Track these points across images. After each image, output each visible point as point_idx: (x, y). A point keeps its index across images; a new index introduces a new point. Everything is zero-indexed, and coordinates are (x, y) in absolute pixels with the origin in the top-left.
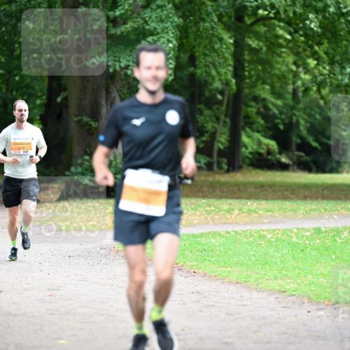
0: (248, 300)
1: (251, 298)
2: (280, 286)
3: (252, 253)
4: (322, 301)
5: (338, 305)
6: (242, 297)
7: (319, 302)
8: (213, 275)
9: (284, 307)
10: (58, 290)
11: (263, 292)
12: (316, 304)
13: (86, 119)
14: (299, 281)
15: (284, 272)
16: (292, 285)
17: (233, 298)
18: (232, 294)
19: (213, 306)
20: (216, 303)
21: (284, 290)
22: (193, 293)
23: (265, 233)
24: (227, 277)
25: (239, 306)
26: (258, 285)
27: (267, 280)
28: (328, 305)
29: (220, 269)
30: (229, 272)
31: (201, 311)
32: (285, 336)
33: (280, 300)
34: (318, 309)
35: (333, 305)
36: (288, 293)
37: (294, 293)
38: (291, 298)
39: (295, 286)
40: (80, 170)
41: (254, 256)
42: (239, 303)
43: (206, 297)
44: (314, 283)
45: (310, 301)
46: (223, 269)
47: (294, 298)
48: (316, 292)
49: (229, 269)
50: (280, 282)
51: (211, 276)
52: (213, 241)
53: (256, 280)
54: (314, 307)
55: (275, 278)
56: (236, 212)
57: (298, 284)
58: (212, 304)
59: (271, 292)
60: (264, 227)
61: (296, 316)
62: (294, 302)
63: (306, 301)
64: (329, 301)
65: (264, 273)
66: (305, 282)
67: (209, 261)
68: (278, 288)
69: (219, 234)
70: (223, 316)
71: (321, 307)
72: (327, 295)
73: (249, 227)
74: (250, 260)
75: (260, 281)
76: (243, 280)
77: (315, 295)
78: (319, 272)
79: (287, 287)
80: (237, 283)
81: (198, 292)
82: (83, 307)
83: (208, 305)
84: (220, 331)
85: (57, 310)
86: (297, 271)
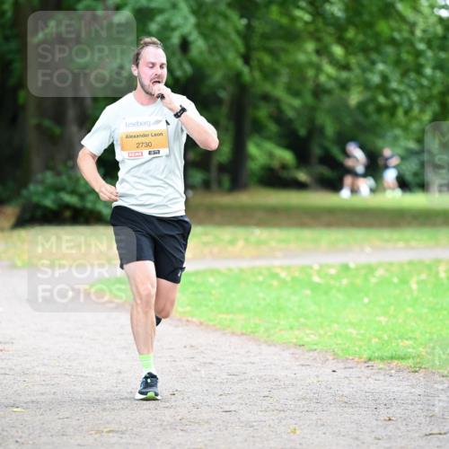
0: (255, 356)
1: (260, 353)
2: (297, 338)
3: (261, 295)
4: (351, 358)
5: (370, 363)
6: (248, 352)
7: (347, 359)
8: (211, 323)
9: (303, 365)
10: (12, 343)
11: (275, 346)
12: (343, 362)
13: (47, 123)
14: (322, 332)
15: (302, 320)
16: (312, 336)
17: (237, 354)
18: (235, 348)
19: (211, 363)
20: (214, 359)
21: (301, 343)
22: (185, 347)
23: (278, 270)
24: (229, 327)
25: (245, 363)
26: (268, 337)
27: (281, 330)
28: (358, 363)
29: (221, 316)
30: (232, 320)
31: (196, 370)
32: (304, 402)
33: (297, 356)
34: (346, 368)
35: (365, 362)
36: (307, 347)
37: (315, 347)
38: (311, 354)
39: (316, 338)
40: (40, 188)
41: (264, 299)
42: (244, 360)
43: (202, 352)
44: (340, 335)
45: (336, 357)
46: (224, 316)
47: (316, 354)
48: (343, 346)
49: (231, 316)
50: (297, 333)
51: (208, 326)
52: (211, 280)
53: (267, 330)
54: (341, 365)
55: (291, 328)
56: (241, 244)
57: (320, 335)
58: (210, 361)
59: (286, 345)
60: (277, 263)
61: (317, 376)
62: (315, 359)
63: (330, 358)
64: (360, 358)
65: (276, 321)
66: (329, 334)
67: (207, 306)
68: (295, 341)
69: (219, 272)
70: (224, 376)
71: (350, 365)
72: (357, 349)
73: (258, 263)
74: (258, 304)
75: (272, 332)
76: (249, 330)
77: (343, 350)
78: (347, 320)
79: (306, 339)
80: (242, 334)
81: (192, 346)
82: (44, 365)
83: (205, 363)
84: (221, 395)
85: (11, 369)
86: (319, 319)
